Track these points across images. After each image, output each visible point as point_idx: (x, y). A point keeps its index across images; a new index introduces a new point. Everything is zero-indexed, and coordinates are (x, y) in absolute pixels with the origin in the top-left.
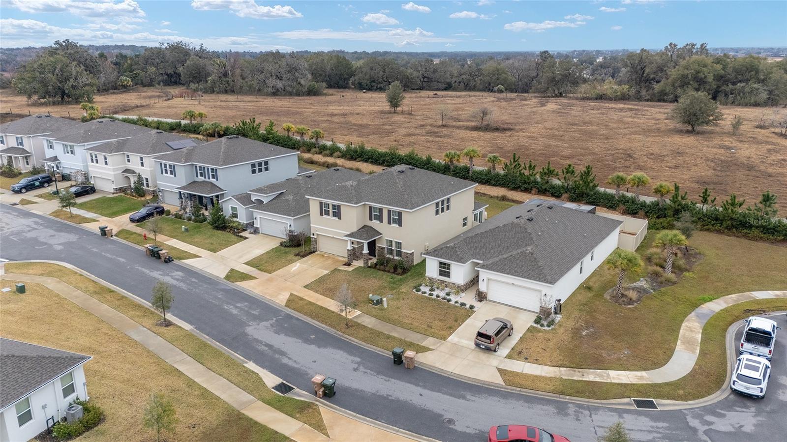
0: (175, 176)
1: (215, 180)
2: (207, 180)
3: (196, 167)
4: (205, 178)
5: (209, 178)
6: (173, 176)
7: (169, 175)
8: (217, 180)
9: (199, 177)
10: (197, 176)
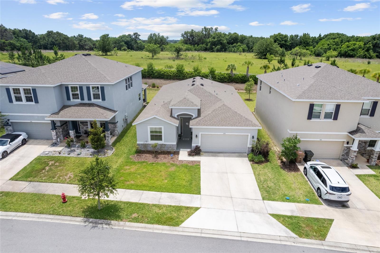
0: (37, 102)
1: (100, 100)
2: (86, 101)
3: (67, 88)
4: (82, 99)
5: (89, 99)
6: (33, 103)
7: (24, 102)
8: (104, 99)
9: (72, 100)
10: (69, 99)
